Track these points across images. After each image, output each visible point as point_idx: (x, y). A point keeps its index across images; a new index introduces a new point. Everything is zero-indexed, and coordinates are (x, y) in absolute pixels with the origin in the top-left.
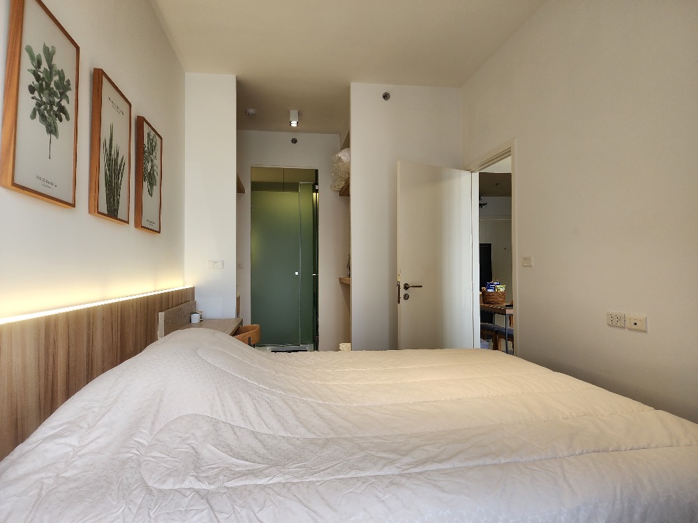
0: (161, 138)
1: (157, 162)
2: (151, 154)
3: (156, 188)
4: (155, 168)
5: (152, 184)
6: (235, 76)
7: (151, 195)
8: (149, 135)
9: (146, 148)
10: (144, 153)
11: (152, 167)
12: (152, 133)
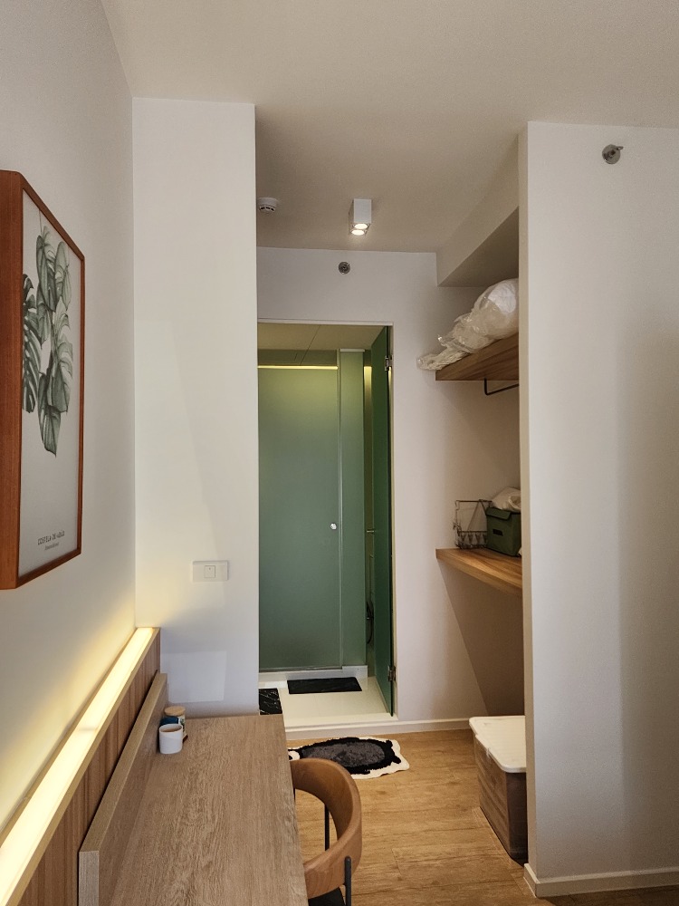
0: (82, 258)
1: (69, 334)
2: (49, 309)
3: (68, 420)
4: (64, 355)
5: (52, 412)
6: (253, 106)
7: (51, 448)
8: (42, 244)
9: (33, 292)
10: (24, 311)
11: (54, 357)
12: (54, 239)
